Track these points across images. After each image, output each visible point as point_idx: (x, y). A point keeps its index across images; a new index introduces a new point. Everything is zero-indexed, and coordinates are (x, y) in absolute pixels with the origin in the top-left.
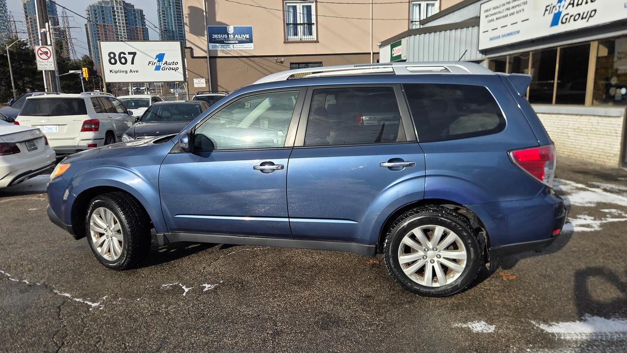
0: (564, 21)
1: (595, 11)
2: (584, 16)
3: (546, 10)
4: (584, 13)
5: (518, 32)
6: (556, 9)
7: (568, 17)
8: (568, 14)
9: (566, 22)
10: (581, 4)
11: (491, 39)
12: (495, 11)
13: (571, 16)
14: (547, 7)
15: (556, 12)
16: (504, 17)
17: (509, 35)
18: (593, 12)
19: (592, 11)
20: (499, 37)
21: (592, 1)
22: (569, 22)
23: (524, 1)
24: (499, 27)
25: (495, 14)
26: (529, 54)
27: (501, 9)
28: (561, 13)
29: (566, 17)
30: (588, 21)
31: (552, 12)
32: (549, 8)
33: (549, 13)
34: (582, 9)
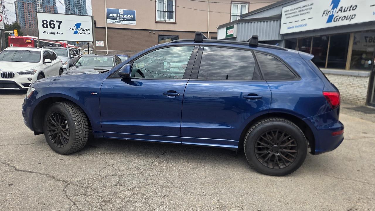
0: (335, 20)
1: (355, 15)
2: (348, 18)
3: (324, 13)
4: (348, 16)
5: (306, 25)
6: (330, 13)
7: (338, 18)
8: (338, 16)
9: (336, 21)
10: (346, 11)
11: (288, 28)
13: (340, 18)
14: (324, 11)
16: (297, 16)
17: (300, 26)
18: (353, 16)
19: (353, 15)
20: (294, 27)
21: (353, 10)
22: (339, 20)
23: (310, 7)
24: (294, 21)
25: (291, 13)
26: (311, 38)
27: (295, 11)
28: (334, 15)
29: (337, 18)
30: (350, 21)
31: (328, 15)
32: (326, 12)
33: (326, 15)
34: (348, 14)
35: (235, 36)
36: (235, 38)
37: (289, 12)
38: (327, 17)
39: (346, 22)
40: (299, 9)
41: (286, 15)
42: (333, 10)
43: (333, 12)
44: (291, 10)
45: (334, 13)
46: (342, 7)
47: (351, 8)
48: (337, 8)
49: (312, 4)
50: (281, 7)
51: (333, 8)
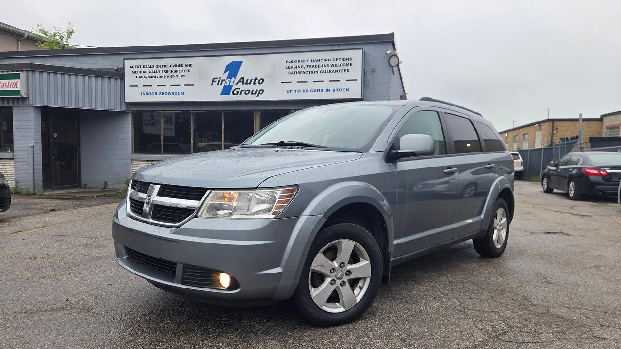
0: (235, 93)
1: (263, 90)
2: (254, 92)
3: (214, 81)
4: (253, 90)
5: (183, 93)
6: (226, 83)
7: (240, 90)
8: (239, 88)
9: (237, 94)
10: (250, 83)
11: (144, 94)
12: (145, 69)
13: (242, 91)
14: (214, 79)
15: (226, 84)
16: (160, 77)
17: (169, 94)
18: (261, 92)
19: (260, 90)
20: (156, 94)
21: (259, 83)
22: (240, 94)
23: (184, 68)
24: (154, 86)
25: (146, 72)
26: (190, 113)
27: (155, 69)
28: (232, 86)
29: (238, 90)
30: (257, 96)
31: (221, 84)
32: (217, 80)
33: (218, 84)
34: (251, 87)
35: (23, 94)
36: (23, 99)
37: (142, 69)
38: (221, 87)
39: (253, 98)
40: (166, 69)
41: (133, 72)
42: (229, 80)
43: (230, 82)
44: (144, 67)
45: (231, 84)
46: (243, 78)
47: (257, 82)
48: (235, 78)
49: (190, 65)
50: (121, 58)
51: (229, 77)
